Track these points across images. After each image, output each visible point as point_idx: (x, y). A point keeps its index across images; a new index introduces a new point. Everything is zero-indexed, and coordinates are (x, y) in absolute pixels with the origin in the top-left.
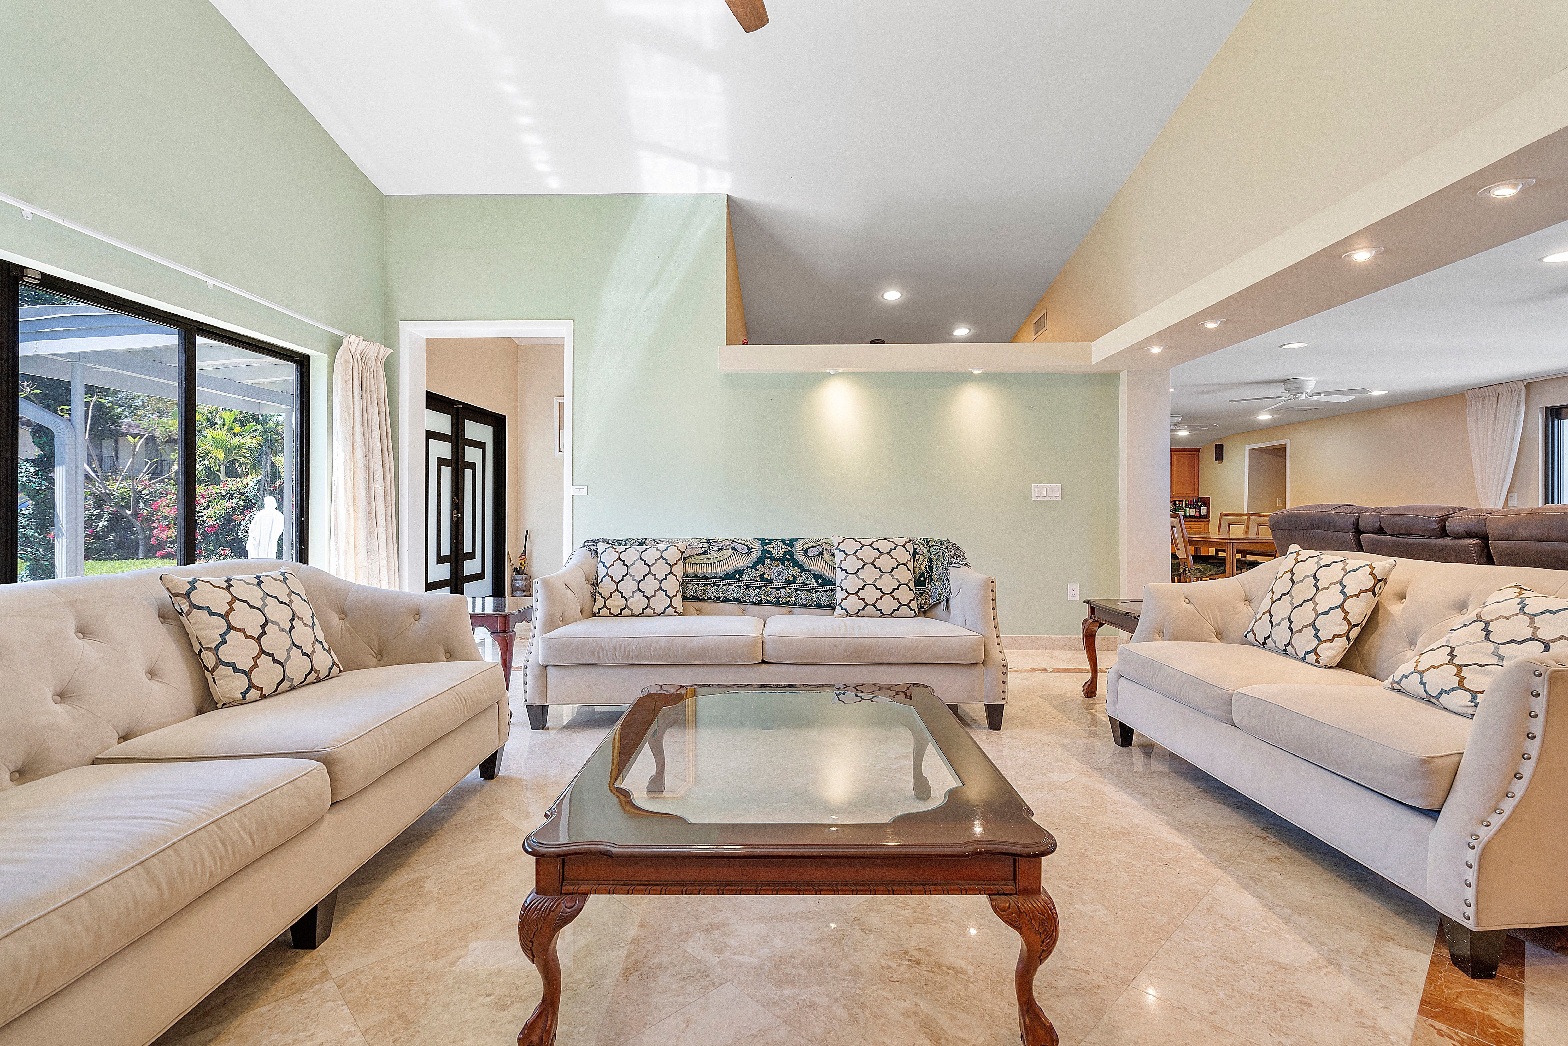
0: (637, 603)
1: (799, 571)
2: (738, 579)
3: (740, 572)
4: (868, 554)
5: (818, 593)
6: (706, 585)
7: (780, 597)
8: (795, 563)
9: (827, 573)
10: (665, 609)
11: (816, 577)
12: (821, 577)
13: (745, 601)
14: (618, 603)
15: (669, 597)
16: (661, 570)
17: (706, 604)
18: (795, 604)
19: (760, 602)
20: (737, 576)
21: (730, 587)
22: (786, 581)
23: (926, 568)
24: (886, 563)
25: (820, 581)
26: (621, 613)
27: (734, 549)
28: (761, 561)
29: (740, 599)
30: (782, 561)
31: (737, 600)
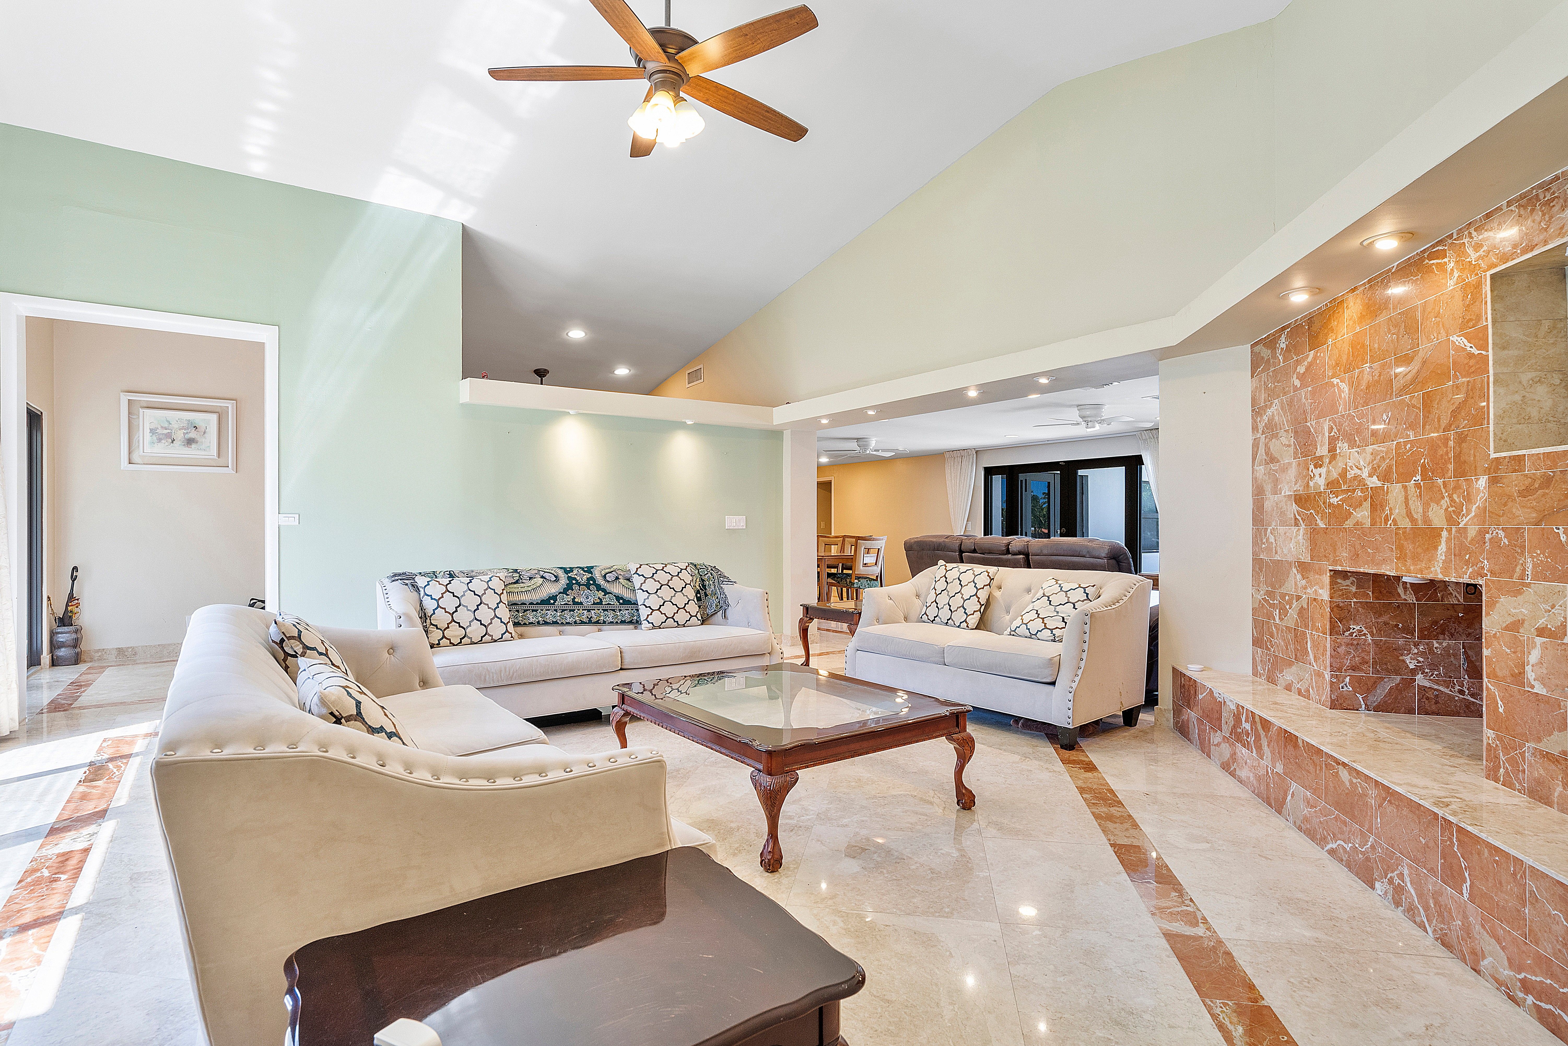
0: (476, 631)
1: (603, 594)
2: (553, 604)
3: (554, 598)
4: (662, 577)
5: (621, 612)
6: (525, 611)
7: (591, 617)
8: (599, 588)
9: (627, 595)
10: (502, 635)
11: (618, 598)
12: (622, 598)
13: (562, 623)
14: (457, 633)
15: (504, 624)
16: (491, 599)
17: (528, 628)
18: (604, 622)
19: (575, 622)
20: (552, 601)
21: (547, 612)
22: (594, 604)
23: (699, 586)
24: (677, 583)
25: (621, 601)
26: (461, 642)
27: (542, 577)
28: (569, 587)
29: (558, 621)
30: (588, 586)
31: (555, 623)
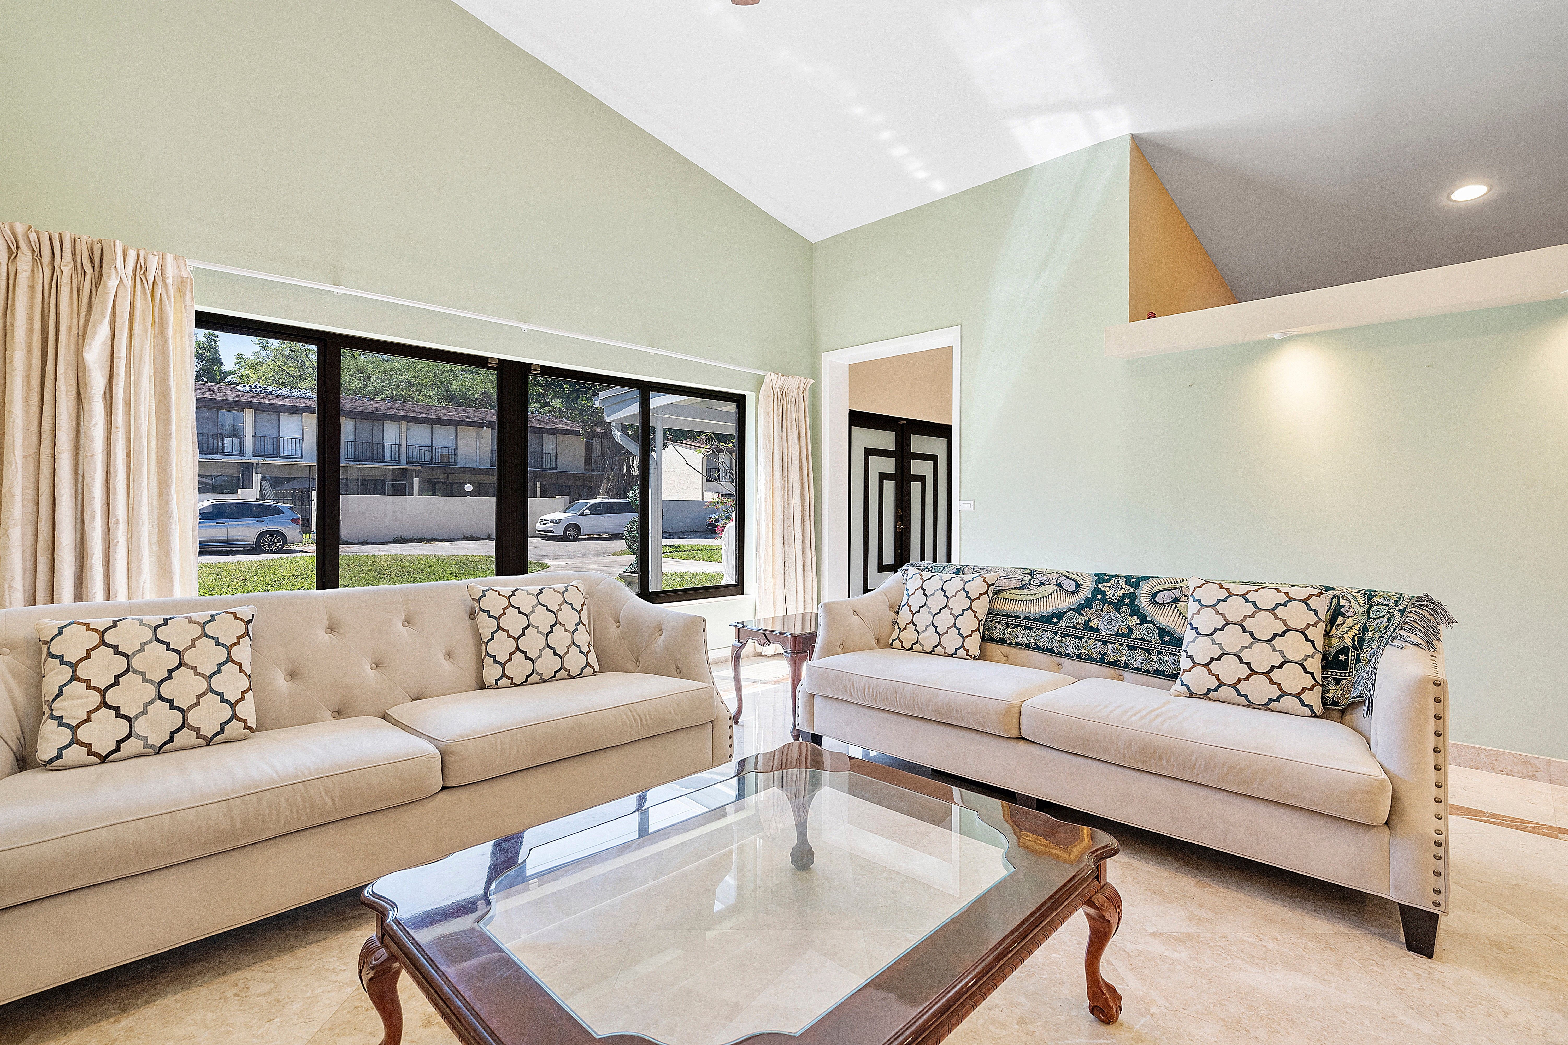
0: (929, 639)
1: (1139, 621)
2: (1056, 624)
3: (1060, 615)
4: (1236, 609)
5: (1161, 656)
6: (1016, 626)
7: (1106, 654)
8: (1136, 611)
9: (1177, 631)
10: (956, 650)
11: (1162, 632)
12: (1170, 634)
13: (1060, 653)
14: (909, 636)
15: (962, 637)
16: (959, 603)
17: (1014, 649)
18: (1126, 666)
19: (1079, 656)
20: (1055, 620)
21: (1044, 632)
22: (1117, 634)
23: (1353, 640)
24: (1264, 625)
25: (1167, 639)
26: (912, 648)
27: (1059, 585)
28: (1088, 603)
29: (1055, 649)
30: (1117, 606)
31: (1050, 651)
